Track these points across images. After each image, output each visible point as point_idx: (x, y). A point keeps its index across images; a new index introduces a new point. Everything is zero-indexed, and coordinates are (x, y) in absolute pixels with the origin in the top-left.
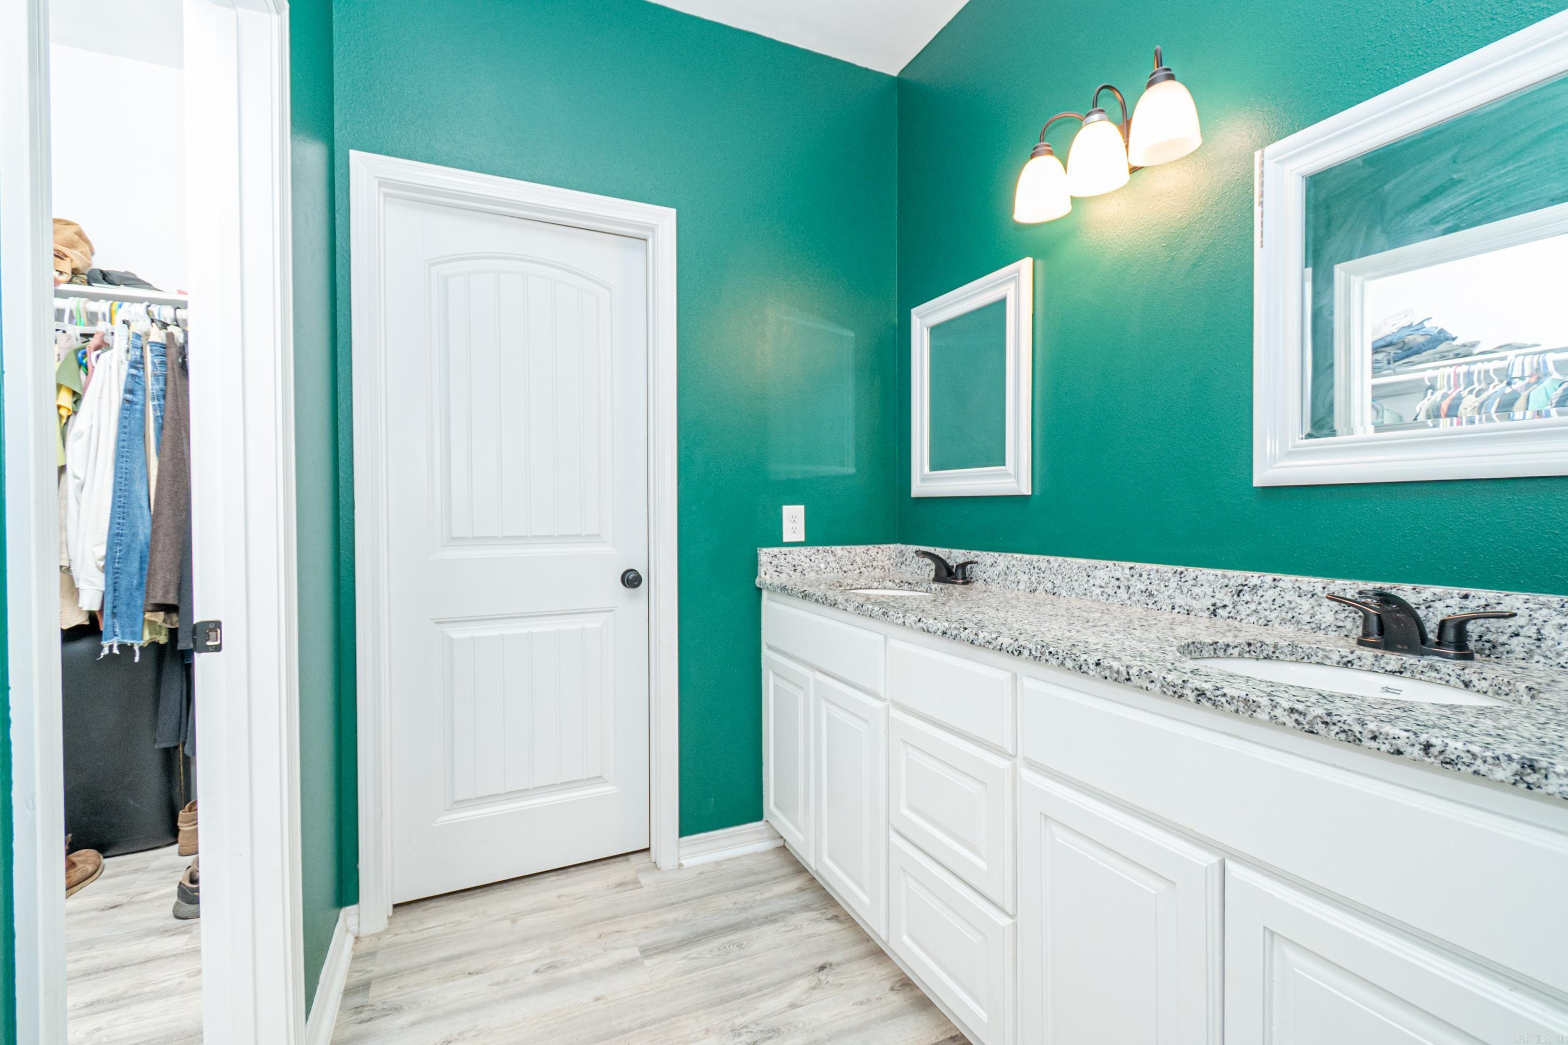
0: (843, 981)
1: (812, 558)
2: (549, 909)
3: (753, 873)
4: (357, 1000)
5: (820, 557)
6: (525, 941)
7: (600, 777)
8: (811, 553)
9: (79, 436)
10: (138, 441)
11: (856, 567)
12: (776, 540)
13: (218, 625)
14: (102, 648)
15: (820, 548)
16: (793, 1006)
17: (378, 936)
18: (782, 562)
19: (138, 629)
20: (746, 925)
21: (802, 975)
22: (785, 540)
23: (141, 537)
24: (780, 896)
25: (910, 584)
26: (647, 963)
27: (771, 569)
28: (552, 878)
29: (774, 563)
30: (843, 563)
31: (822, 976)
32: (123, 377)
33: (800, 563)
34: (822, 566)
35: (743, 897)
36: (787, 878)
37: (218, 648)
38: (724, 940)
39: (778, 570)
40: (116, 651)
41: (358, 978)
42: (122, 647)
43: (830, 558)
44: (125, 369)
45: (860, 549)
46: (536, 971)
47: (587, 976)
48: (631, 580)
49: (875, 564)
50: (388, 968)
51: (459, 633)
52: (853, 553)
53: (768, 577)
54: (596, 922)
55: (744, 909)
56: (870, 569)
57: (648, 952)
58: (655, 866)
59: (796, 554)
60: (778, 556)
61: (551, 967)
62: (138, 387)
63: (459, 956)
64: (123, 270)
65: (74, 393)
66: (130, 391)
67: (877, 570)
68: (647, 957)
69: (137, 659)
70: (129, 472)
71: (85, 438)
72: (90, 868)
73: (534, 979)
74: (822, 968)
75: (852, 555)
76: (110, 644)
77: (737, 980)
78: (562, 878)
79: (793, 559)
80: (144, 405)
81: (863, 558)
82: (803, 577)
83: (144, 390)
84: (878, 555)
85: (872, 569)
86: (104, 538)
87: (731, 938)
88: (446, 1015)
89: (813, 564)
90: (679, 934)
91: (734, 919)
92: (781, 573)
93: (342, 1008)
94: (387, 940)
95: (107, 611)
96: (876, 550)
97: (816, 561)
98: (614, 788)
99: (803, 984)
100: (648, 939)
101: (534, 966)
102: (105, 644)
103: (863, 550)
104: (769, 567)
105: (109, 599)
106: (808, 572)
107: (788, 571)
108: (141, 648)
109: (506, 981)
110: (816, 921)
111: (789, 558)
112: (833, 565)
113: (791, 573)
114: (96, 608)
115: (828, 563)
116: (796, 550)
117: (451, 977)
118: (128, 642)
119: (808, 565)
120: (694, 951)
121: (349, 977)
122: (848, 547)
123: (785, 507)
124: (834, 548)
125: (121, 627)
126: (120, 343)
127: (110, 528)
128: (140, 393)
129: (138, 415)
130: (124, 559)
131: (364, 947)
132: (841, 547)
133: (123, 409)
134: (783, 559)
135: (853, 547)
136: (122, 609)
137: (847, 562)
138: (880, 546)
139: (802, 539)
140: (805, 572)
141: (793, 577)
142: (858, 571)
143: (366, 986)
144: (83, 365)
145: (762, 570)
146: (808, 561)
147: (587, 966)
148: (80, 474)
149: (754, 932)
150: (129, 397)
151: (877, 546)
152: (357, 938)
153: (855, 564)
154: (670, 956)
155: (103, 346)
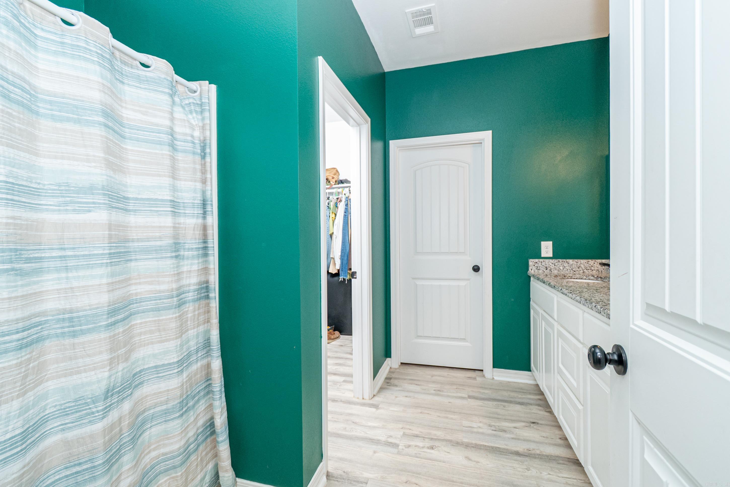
0: (539, 429)
1: (556, 264)
2: (444, 377)
3: (522, 389)
4: (388, 381)
5: (560, 264)
6: (434, 382)
7: (465, 339)
8: (555, 262)
9: (336, 225)
10: (347, 225)
11: (581, 269)
12: (538, 256)
13: (356, 272)
14: (339, 279)
15: (560, 260)
16: (515, 428)
17: (396, 369)
18: (540, 265)
19: (346, 274)
20: (511, 402)
21: (524, 422)
22: (542, 256)
23: (347, 251)
24: (530, 399)
25: (601, 278)
26: (469, 400)
27: (534, 268)
28: (448, 369)
29: (536, 265)
30: (573, 267)
31: (532, 425)
32: (344, 209)
33: (549, 266)
34: (561, 268)
35: (513, 394)
36: (536, 394)
37: (356, 278)
38: (499, 403)
39: (538, 268)
40: (342, 280)
41: (389, 376)
42: (344, 279)
43: (566, 265)
44: (344, 207)
45: (583, 261)
46: (434, 390)
47: (449, 396)
48: (476, 269)
49: (593, 268)
50: (397, 376)
51: (419, 283)
52: (579, 263)
53: (533, 271)
54: (457, 384)
55: (512, 398)
56: (589, 271)
57: (470, 397)
58: (484, 376)
59: (547, 262)
60: (538, 263)
61: (439, 391)
62: (347, 211)
63: (415, 380)
64: (345, 179)
65: (335, 214)
66: (345, 212)
67: (594, 271)
68: (470, 398)
69: (346, 282)
70: (345, 234)
71: (337, 225)
72: (338, 336)
73: (434, 392)
74: (534, 423)
75: (578, 264)
76: (341, 278)
77: (499, 414)
78: (451, 371)
79: (545, 264)
80: (348, 216)
81: (585, 265)
82: (551, 272)
83: (348, 212)
84: (594, 265)
85: (591, 271)
86: (340, 251)
87: (502, 403)
88: (408, 391)
89: (556, 267)
90: (483, 396)
91: (506, 399)
92: (539, 270)
93: (384, 381)
94: (398, 370)
95: (341, 269)
96: (593, 262)
97: (558, 266)
98: (469, 344)
99: (523, 424)
100: (471, 394)
101: (434, 389)
102: (340, 278)
103: (585, 262)
104: (533, 267)
105: (341, 267)
106: (554, 270)
107: (543, 269)
108: (347, 280)
109: (425, 390)
110: (540, 410)
111: (543, 264)
112: (568, 268)
113: (545, 270)
114: (339, 269)
115: (565, 267)
116: (547, 261)
117: (411, 384)
118: (345, 278)
119: (553, 267)
120: (486, 402)
121: (387, 375)
122: (576, 260)
123: (542, 242)
124: (568, 260)
125: (343, 274)
126: (344, 200)
127: (341, 248)
128: (347, 213)
129: (347, 219)
130: (344, 256)
131: (392, 370)
132: (572, 260)
133: (344, 217)
134: (540, 264)
135: (579, 260)
136: (343, 269)
137: (575, 267)
138: (596, 260)
139: (551, 256)
140: (552, 270)
141: (546, 272)
142: (582, 271)
143: (390, 379)
144: (337, 207)
145: (530, 268)
146: (553, 265)
147: (449, 394)
148: (336, 235)
149: (512, 405)
150: (345, 214)
151: (594, 260)
152: (391, 368)
153: (580, 268)
154: (478, 401)
155: (341, 201)
